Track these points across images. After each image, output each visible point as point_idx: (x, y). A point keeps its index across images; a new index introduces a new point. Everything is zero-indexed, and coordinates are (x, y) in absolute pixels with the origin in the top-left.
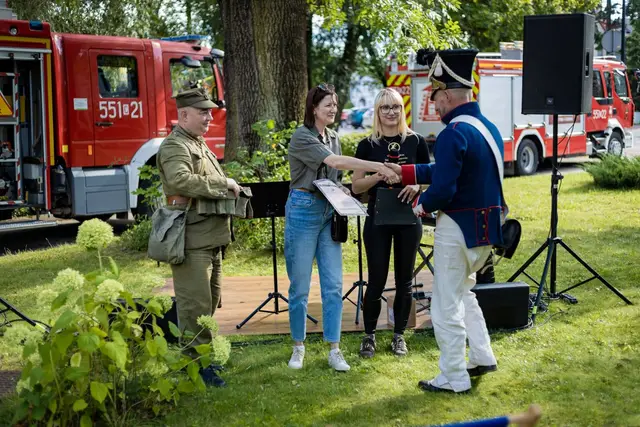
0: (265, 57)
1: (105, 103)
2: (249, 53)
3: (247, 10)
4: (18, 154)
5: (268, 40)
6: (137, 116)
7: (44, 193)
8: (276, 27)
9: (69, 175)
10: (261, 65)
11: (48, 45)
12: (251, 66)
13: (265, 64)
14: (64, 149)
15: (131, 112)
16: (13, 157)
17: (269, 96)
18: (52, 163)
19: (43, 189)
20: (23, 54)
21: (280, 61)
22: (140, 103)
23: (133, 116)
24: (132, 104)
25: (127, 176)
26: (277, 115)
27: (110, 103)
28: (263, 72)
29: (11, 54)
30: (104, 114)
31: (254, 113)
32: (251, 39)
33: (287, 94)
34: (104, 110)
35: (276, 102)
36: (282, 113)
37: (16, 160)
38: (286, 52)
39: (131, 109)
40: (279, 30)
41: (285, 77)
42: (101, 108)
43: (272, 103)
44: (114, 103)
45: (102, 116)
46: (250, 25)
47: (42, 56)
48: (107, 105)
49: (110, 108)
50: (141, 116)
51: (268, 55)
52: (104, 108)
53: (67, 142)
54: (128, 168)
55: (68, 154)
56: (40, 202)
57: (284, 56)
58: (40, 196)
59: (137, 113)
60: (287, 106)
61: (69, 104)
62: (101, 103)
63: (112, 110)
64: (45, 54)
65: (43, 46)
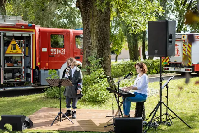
0: (94, 35)
1: (53, 49)
2: (89, 34)
3: (88, 20)
4: (23, 65)
5: (95, 29)
6: (63, 54)
7: (31, 78)
8: (98, 25)
9: (39, 72)
10: (92, 37)
11: (34, 31)
12: (89, 38)
13: (93, 38)
14: (39, 64)
15: (61, 52)
16: (22, 66)
17: (94, 48)
18: (34, 68)
19: (31, 76)
20: (26, 34)
21: (99, 37)
22: (65, 49)
23: (62, 54)
24: (62, 50)
25: (59, 73)
26: (97, 54)
27: (54, 49)
28: (93, 40)
29: (22, 34)
30: (52, 53)
31: (89, 54)
32: (89, 29)
33: (100, 47)
34: (52, 52)
35: (97, 50)
36: (99, 54)
37: (23, 67)
38: (101, 33)
39: (61, 51)
40: (98, 26)
41: (100, 42)
42: (51, 51)
43: (95, 50)
44: (56, 49)
45: (51, 54)
46: (89, 25)
47: (32, 35)
48: (53, 50)
49: (54, 51)
50: (65, 54)
51: (95, 34)
52: (52, 51)
53: (40, 62)
54: (60, 70)
55: (40, 66)
56: (30, 80)
57: (100, 35)
58: (30, 78)
59: (64, 53)
60: (100, 51)
61: (41, 49)
62: (51, 49)
63: (55, 52)
64: (33, 34)
65: (32, 32)
